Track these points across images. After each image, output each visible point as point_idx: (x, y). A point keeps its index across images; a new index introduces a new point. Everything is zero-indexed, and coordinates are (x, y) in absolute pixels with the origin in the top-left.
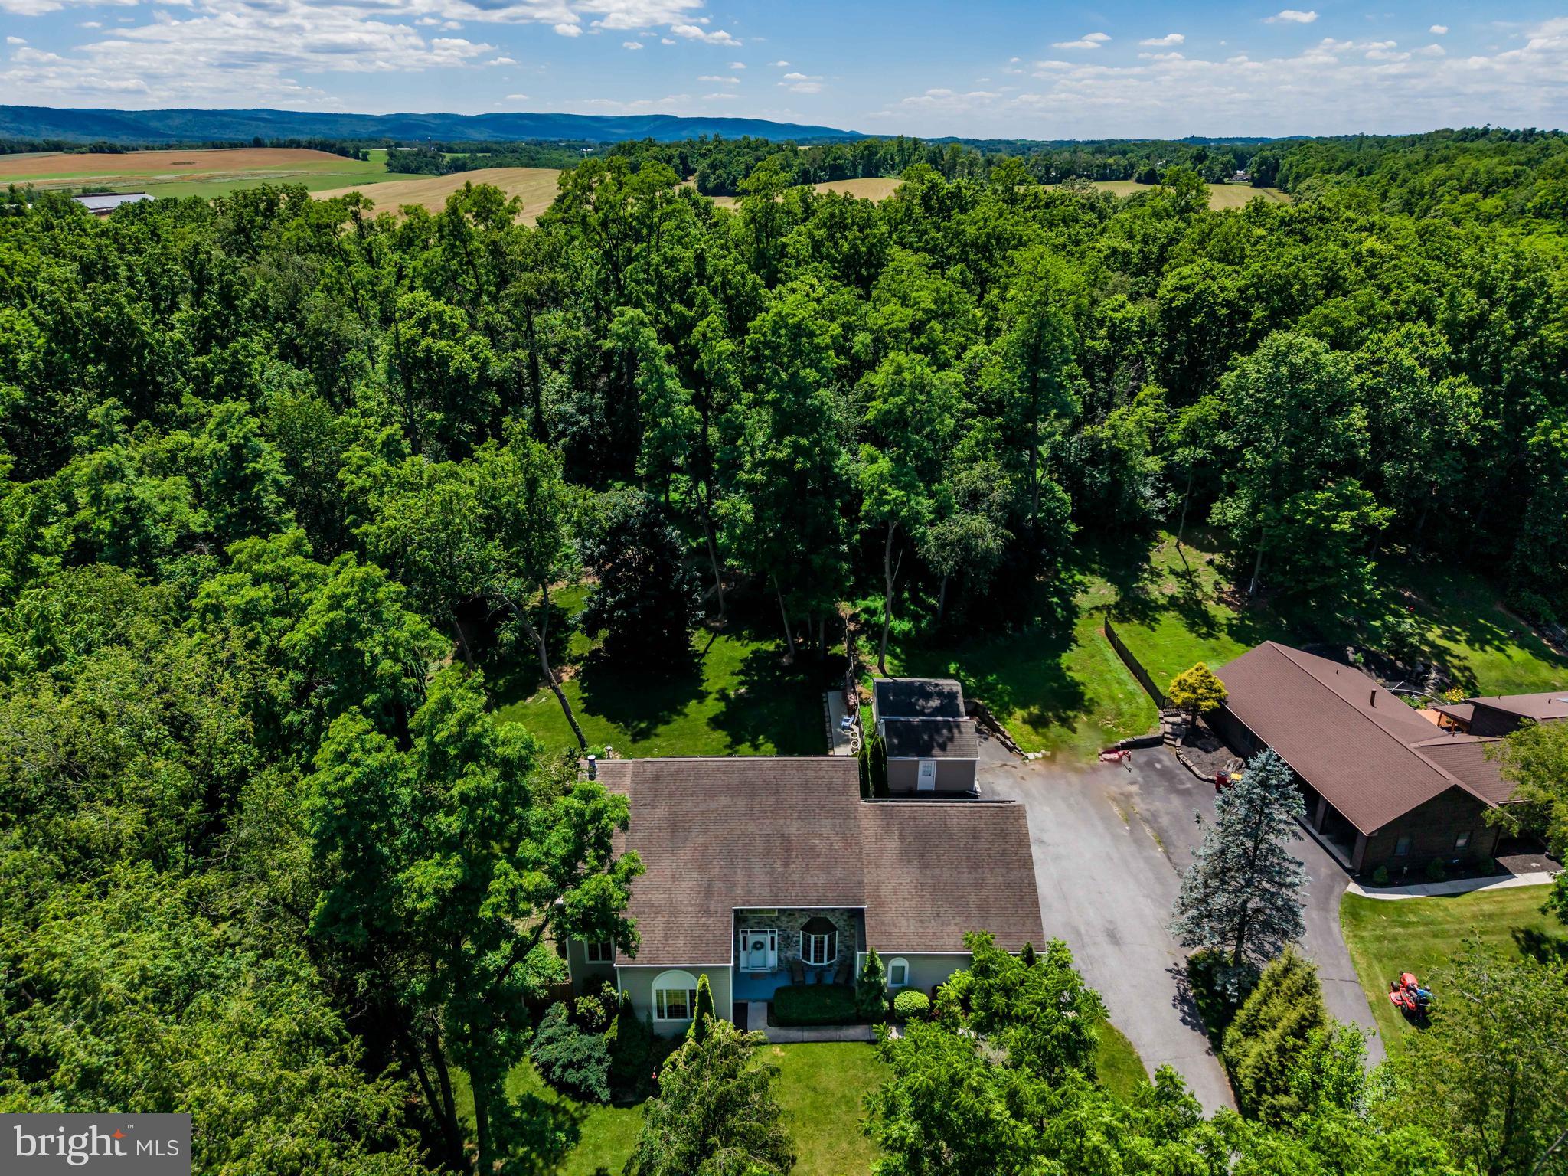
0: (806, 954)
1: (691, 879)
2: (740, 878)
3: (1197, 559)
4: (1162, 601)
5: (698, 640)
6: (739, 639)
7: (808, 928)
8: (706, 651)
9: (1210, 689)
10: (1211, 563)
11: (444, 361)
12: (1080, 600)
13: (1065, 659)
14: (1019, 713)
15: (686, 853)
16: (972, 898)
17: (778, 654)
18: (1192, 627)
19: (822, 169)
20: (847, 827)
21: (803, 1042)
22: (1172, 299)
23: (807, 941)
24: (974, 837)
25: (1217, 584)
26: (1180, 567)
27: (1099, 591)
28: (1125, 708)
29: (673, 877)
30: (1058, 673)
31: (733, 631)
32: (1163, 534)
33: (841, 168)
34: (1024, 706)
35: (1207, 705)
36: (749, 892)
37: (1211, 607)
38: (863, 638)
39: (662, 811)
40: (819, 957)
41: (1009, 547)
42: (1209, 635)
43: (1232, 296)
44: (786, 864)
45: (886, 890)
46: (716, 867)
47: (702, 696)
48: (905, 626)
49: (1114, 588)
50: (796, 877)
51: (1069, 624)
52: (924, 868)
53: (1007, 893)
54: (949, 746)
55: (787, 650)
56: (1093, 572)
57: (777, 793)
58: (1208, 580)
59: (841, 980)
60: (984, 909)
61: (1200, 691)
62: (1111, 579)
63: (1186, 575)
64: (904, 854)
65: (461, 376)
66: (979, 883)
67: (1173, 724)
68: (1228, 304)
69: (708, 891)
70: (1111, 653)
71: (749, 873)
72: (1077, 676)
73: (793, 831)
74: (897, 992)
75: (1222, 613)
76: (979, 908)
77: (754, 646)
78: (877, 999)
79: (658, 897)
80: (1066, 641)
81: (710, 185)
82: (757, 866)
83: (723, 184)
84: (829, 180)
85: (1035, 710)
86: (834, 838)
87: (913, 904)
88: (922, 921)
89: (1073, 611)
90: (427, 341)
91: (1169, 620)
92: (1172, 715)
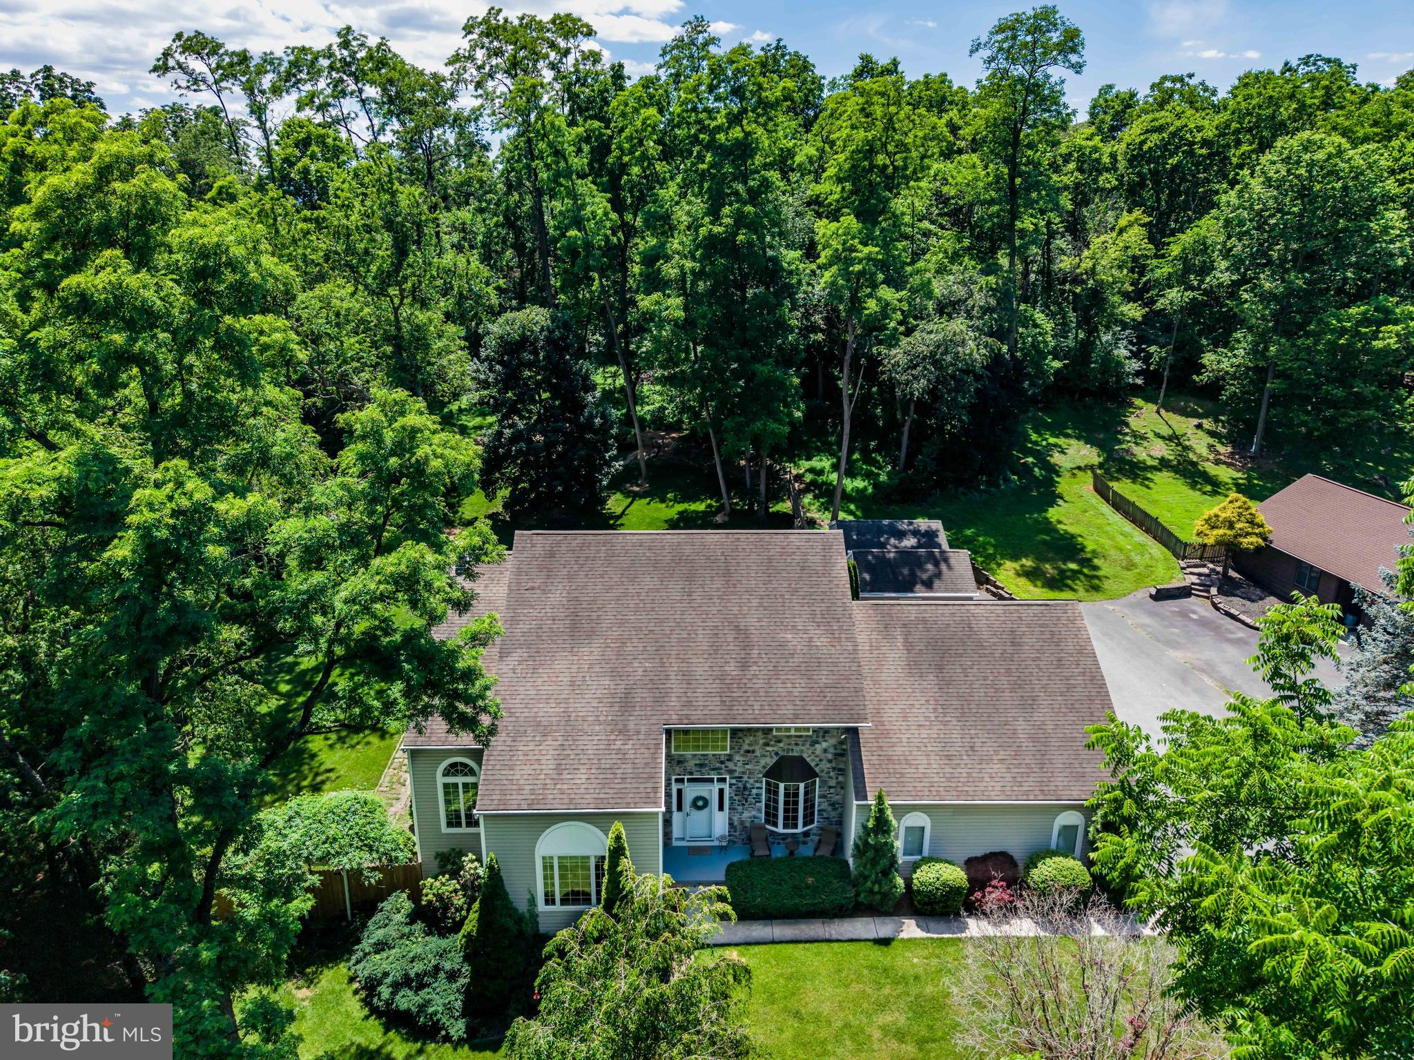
0: (771, 817)
1: (599, 687)
2: (675, 685)
3: (1184, 425)
4: (1150, 462)
5: (615, 503)
6: (663, 501)
7: (774, 773)
8: (623, 513)
9: (1251, 523)
10: (1199, 426)
12: (1056, 458)
13: (1053, 514)
14: (1009, 565)
15: (591, 652)
16: (1021, 725)
17: (711, 513)
18: (1193, 485)
20: (833, 622)
21: (773, 942)
22: (1143, 142)
23: (772, 791)
24: (1013, 644)
25: (1210, 447)
26: (1166, 431)
27: (1078, 452)
28: (1137, 559)
29: (572, 683)
30: (1048, 527)
31: (655, 494)
32: (1138, 402)
34: (1015, 558)
35: (1249, 542)
36: (688, 704)
37: (1211, 469)
38: (810, 496)
39: (557, 596)
40: (791, 821)
42: (1215, 493)
43: (1210, 133)
44: (744, 665)
45: (891, 714)
46: (638, 669)
48: (860, 483)
49: (1095, 451)
50: (759, 683)
51: (1052, 483)
52: (945, 684)
53: (1071, 717)
54: (937, 583)
55: (720, 509)
56: (1067, 436)
57: (727, 573)
58: (1200, 444)
59: (825, 851)
60: (1040, 741)
61: (1239, 526)
62: (1090, 441)
63: (1174, 439)
64: (914, 666)
66: (1028, 705)
67: (1199, 575)
68: (1205, 143)
69: (625, 703)
70: (1105, 509)
71: (688, 678)
72: (1072, 529)
73: (752, 621)
74: (916, 866)
75: (1224, 474)
76: (1033, 739)
77: (680, 507)
78: (886, 873)
79: (548, 711)
80: (1052, 498)
82: (700, 668)
85: (1028, 563)
86: (814, 632)
87: (934, 733)
88: (949, 757)
89: (1052, 470)
91: (1164, 479)
92: (1196, 566)
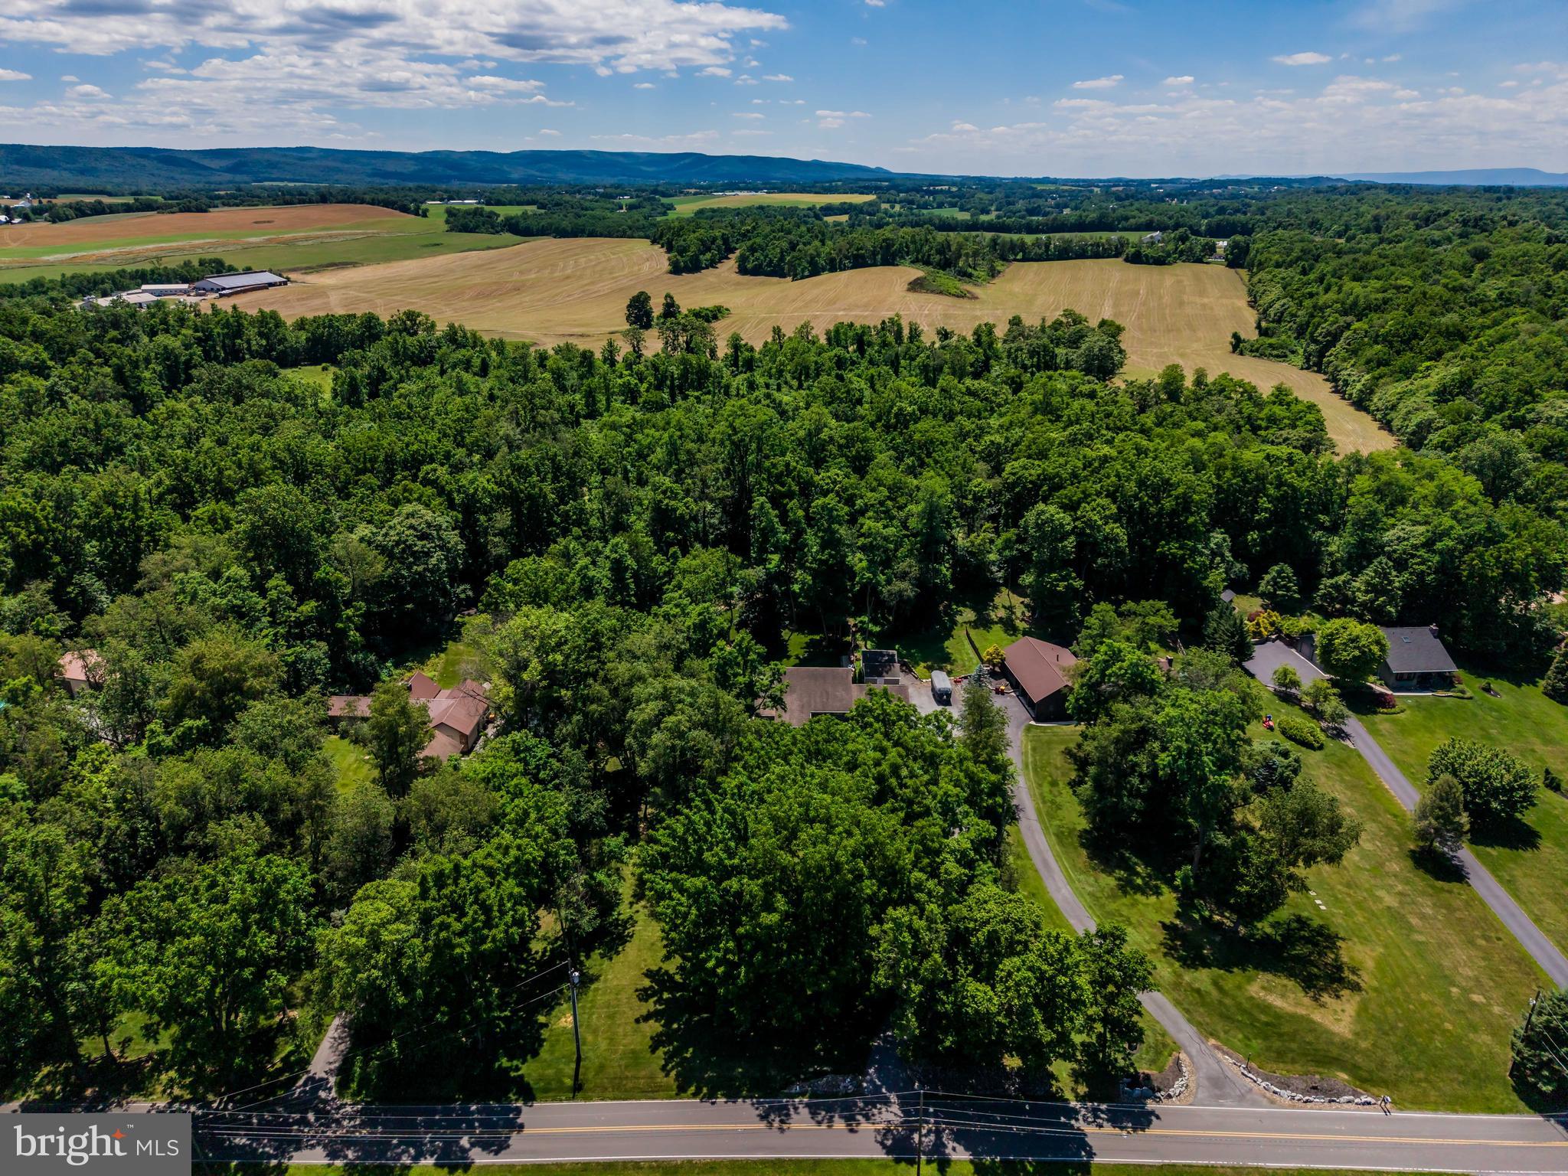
2: (814, 702)
3: (1016, 600)
4: (996, 620)
5: (785, 634)
6: (803, 634)
8: (789, 639)
9: (998, 655)
10: (1022, 602)
11: (675, 510)
12: (958, 618)
13: (946, 644)
14: (922, 664)
17: (821, 640)
18: (1006, 631)
19: (847, 258)
20: (848, 689)
25: (1023, 612)
26: (1007, 604)
27: (969, 615)
28: (967, 663)
30: (943, 648)
31: (800, 630)
32: (1003, 589)
33: (862, 256)
34: (925, 662)
35: (996, 661)
36: (816, 707)
37: (1018, 623)
38: (859, 633)
41: (917, 596)
42: (1011, 633)
44: (827, 700)
47: (789, 657)
48: (878, 629)
49: (975, 614)
50: (830, 704)
51: (952, 629)
54: (889, 673)
55: (825, 639)
56: (965, 606)
57: (824, 679)
58: (1019, 611)
61: (993, 655)
62: (974, 610)
63: (1010, 609)
65: (682, 516)
68: (1031, 482)
69: (805, 706)
70: (967, 642)
72: (950, 650)
73: (830, 690)
75: (1022, 625)
77: (810, 637)
80: (949, 635)
81: (749, 266)
82: (818, 700)
83: (761, 265)
84: (852, 268)
85: (929, 663)
86: (843, 692)
89: (955, 623)
90: (666, 501)
91: (997, 628)
